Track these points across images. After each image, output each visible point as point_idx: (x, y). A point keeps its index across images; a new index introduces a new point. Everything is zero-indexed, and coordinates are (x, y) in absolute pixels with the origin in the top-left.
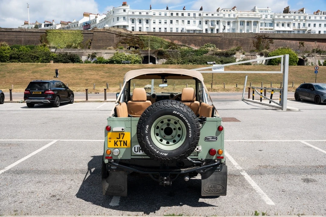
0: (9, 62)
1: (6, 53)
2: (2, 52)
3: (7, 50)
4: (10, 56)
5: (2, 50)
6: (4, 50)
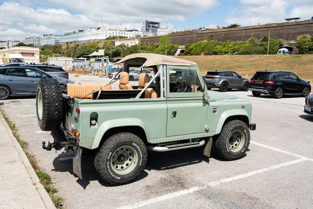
0: (307, 54)
1: (306, 45)
2: (303, 44)
3: (307, 42)
4: (309, 48)
5: (303, 42)
6: (304, 42)
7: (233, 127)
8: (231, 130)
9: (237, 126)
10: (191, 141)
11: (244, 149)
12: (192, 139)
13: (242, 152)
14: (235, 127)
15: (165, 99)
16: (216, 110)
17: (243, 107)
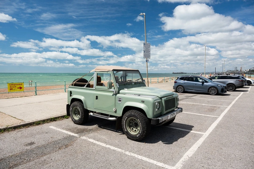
7: (129, 114)
8: (127, 116)
9: (132, 114)
10: (109, 116)
11: (139, 135)
12: (110, 115)
13: (137, 136)
14: (129, 115)
15: (94, 89)
16: (120, 99)
17: (143, 102)
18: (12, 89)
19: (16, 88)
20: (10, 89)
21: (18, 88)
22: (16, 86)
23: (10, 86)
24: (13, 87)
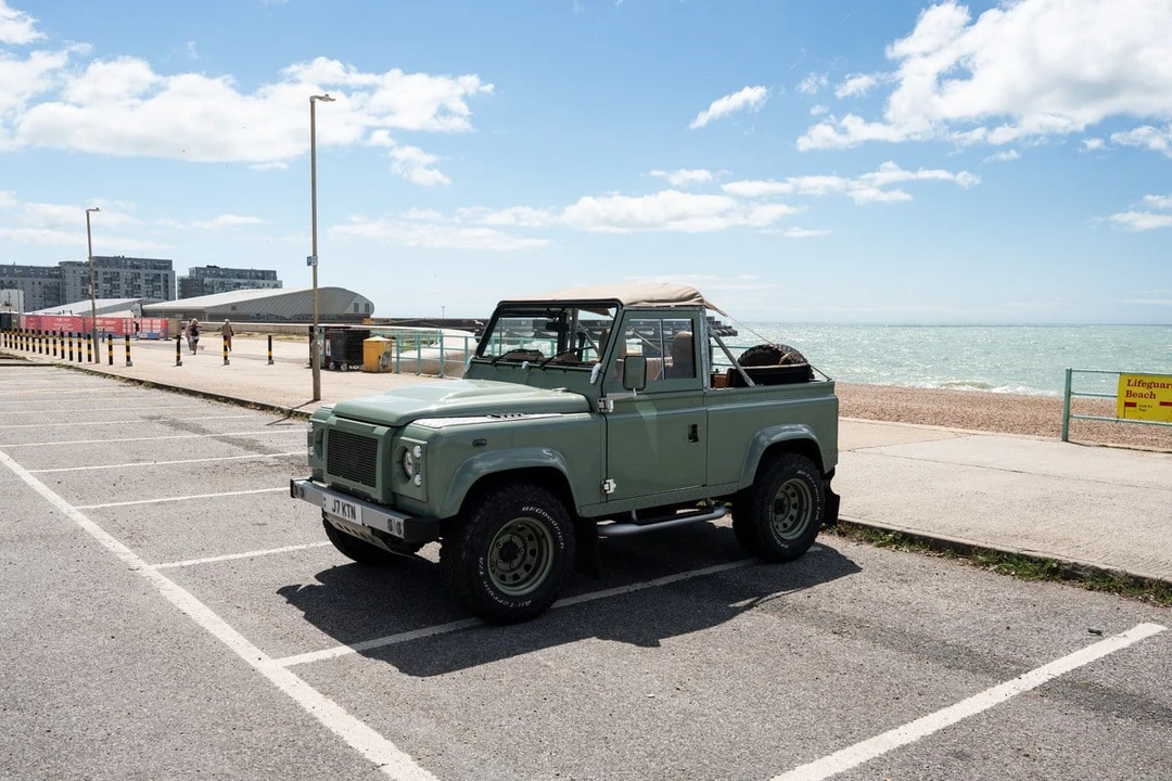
18: (1134, 405)
19: (1155, 402)
20: (1127, 404)
21: (1162, 404)
22: (1154, 390)
23: (1130, 388)
24: (1141, 396)
